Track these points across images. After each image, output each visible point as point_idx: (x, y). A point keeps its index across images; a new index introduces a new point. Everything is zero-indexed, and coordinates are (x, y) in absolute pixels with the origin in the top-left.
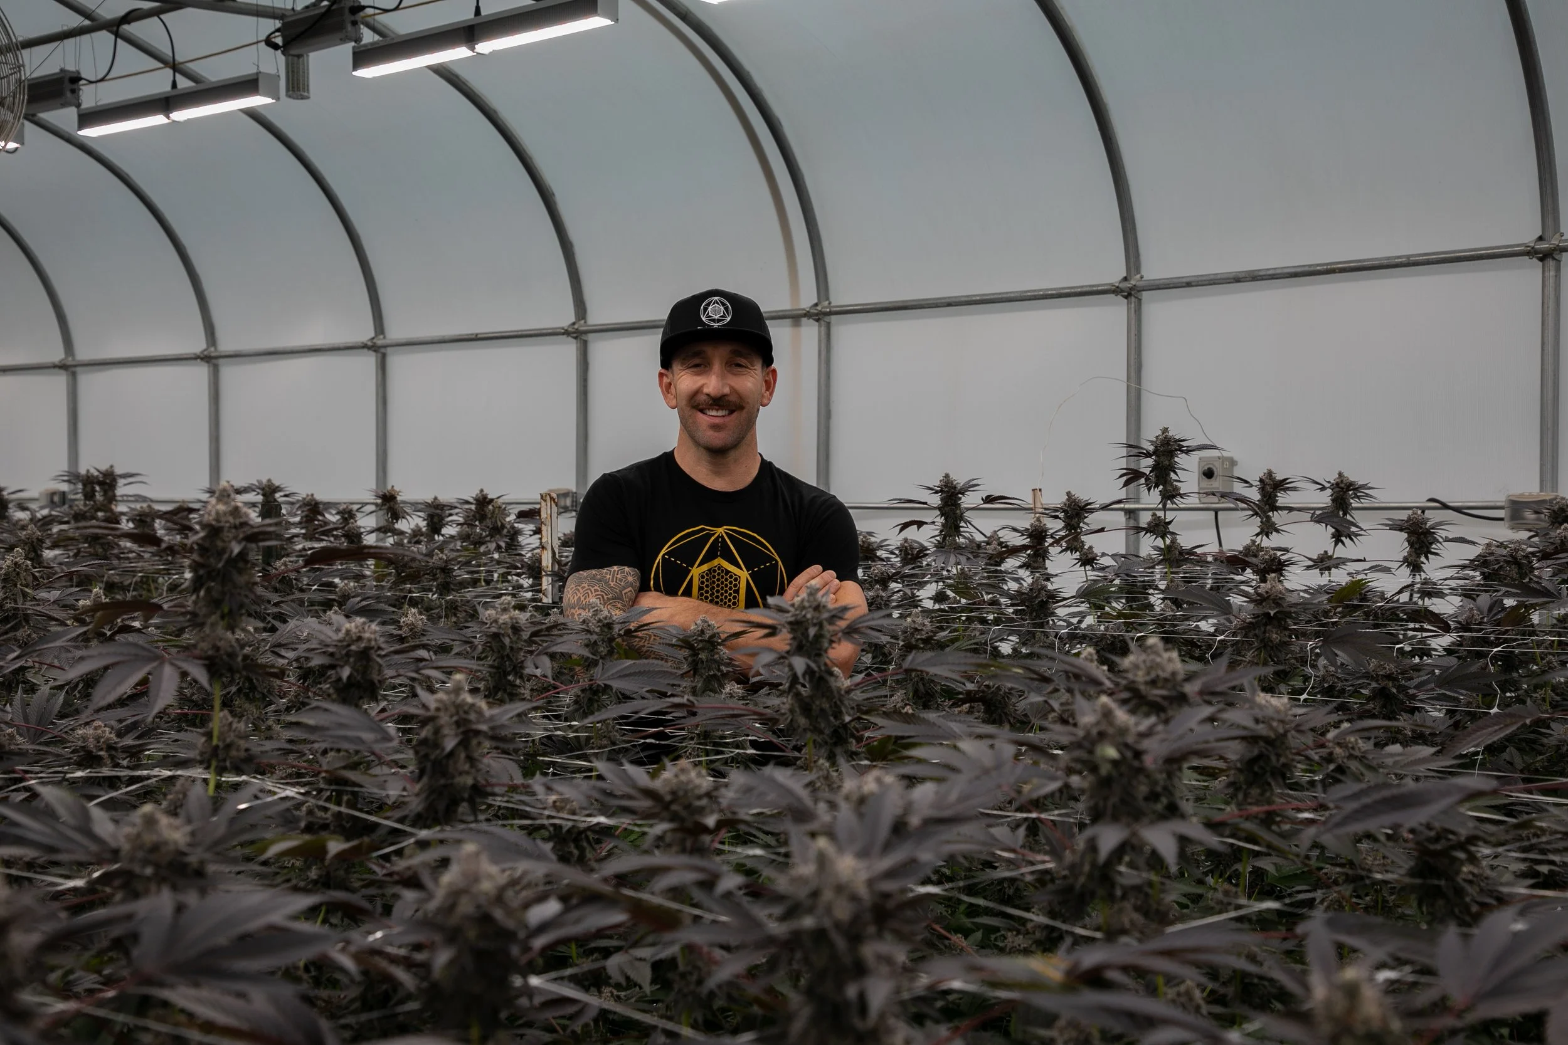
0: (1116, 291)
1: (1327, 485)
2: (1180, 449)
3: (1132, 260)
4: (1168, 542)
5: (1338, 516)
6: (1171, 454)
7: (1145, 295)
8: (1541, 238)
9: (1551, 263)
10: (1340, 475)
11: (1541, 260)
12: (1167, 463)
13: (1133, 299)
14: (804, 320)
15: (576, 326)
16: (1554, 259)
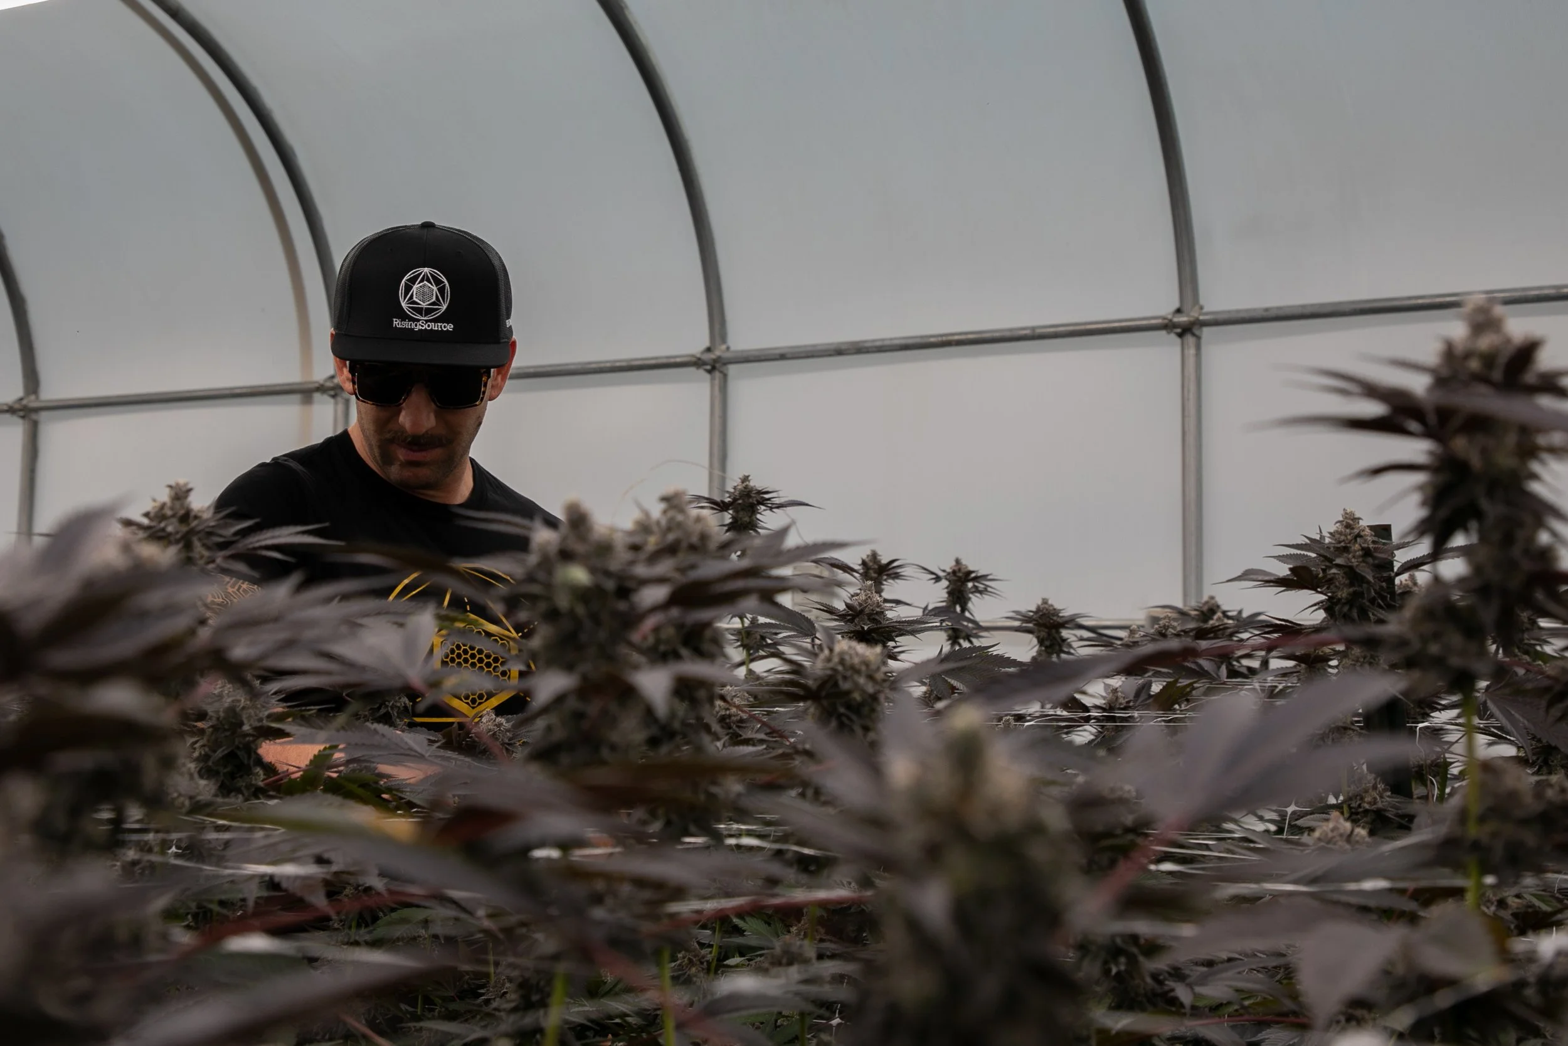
0: (697, 363)
1: (941, 574)
2: (763, 502)
3: (717, 327)
4: (747, 623)
5: (955, 611)
6: (752, 509)
7: (732, 369)
8: (1179, 311)
9: (1190, 339)
10: (958, 561)
11: (1180, 335)
12: (747, 519)
13: (717, 374)
14: (317, 396)
15: (24, 402)
16: (1194, 335)
